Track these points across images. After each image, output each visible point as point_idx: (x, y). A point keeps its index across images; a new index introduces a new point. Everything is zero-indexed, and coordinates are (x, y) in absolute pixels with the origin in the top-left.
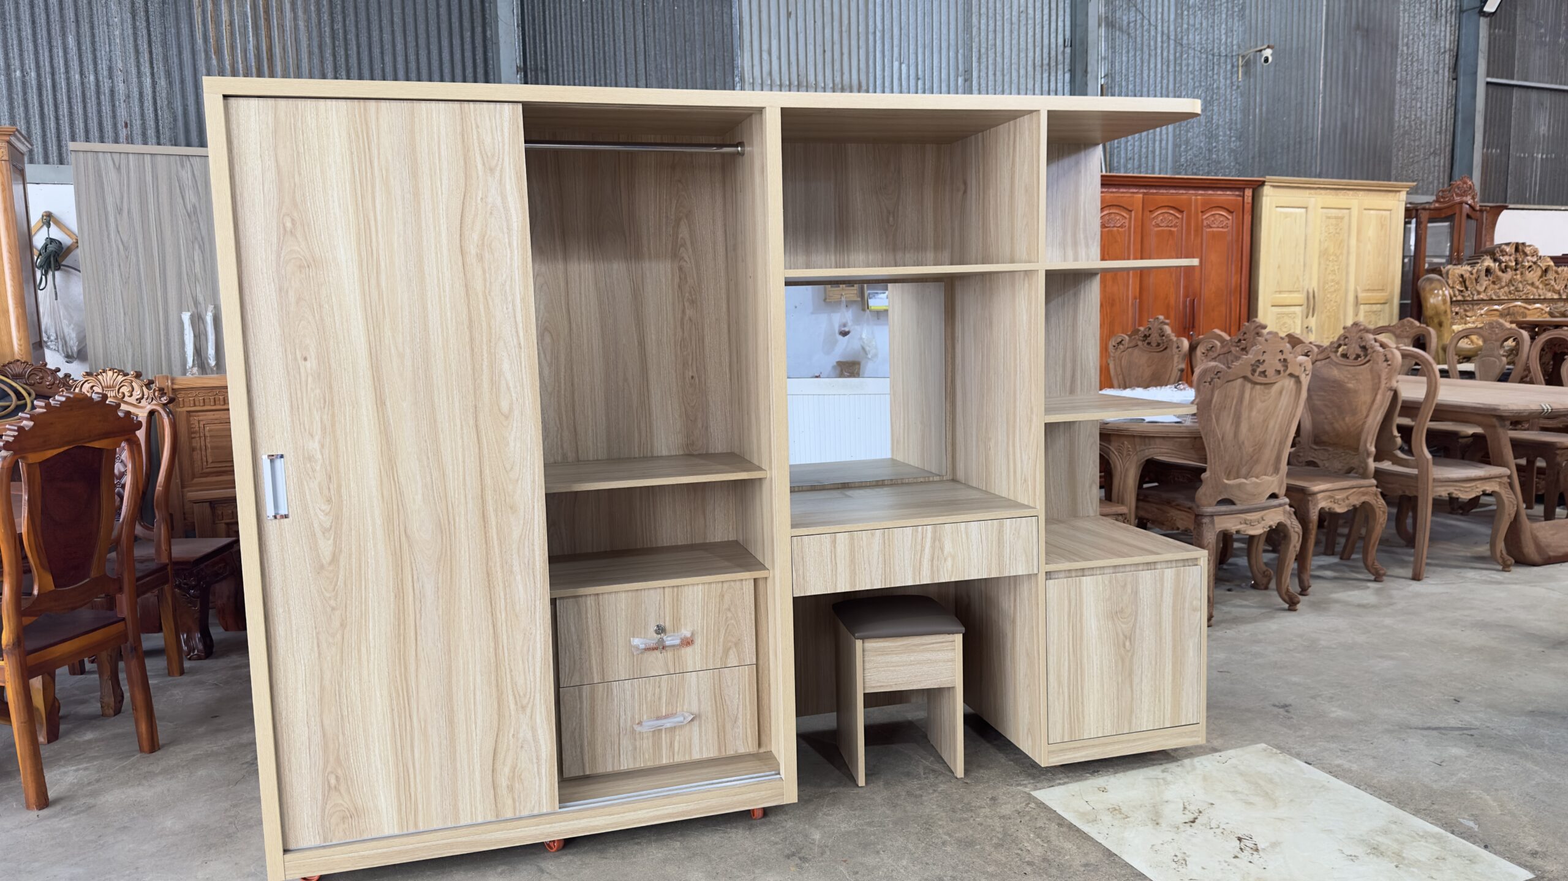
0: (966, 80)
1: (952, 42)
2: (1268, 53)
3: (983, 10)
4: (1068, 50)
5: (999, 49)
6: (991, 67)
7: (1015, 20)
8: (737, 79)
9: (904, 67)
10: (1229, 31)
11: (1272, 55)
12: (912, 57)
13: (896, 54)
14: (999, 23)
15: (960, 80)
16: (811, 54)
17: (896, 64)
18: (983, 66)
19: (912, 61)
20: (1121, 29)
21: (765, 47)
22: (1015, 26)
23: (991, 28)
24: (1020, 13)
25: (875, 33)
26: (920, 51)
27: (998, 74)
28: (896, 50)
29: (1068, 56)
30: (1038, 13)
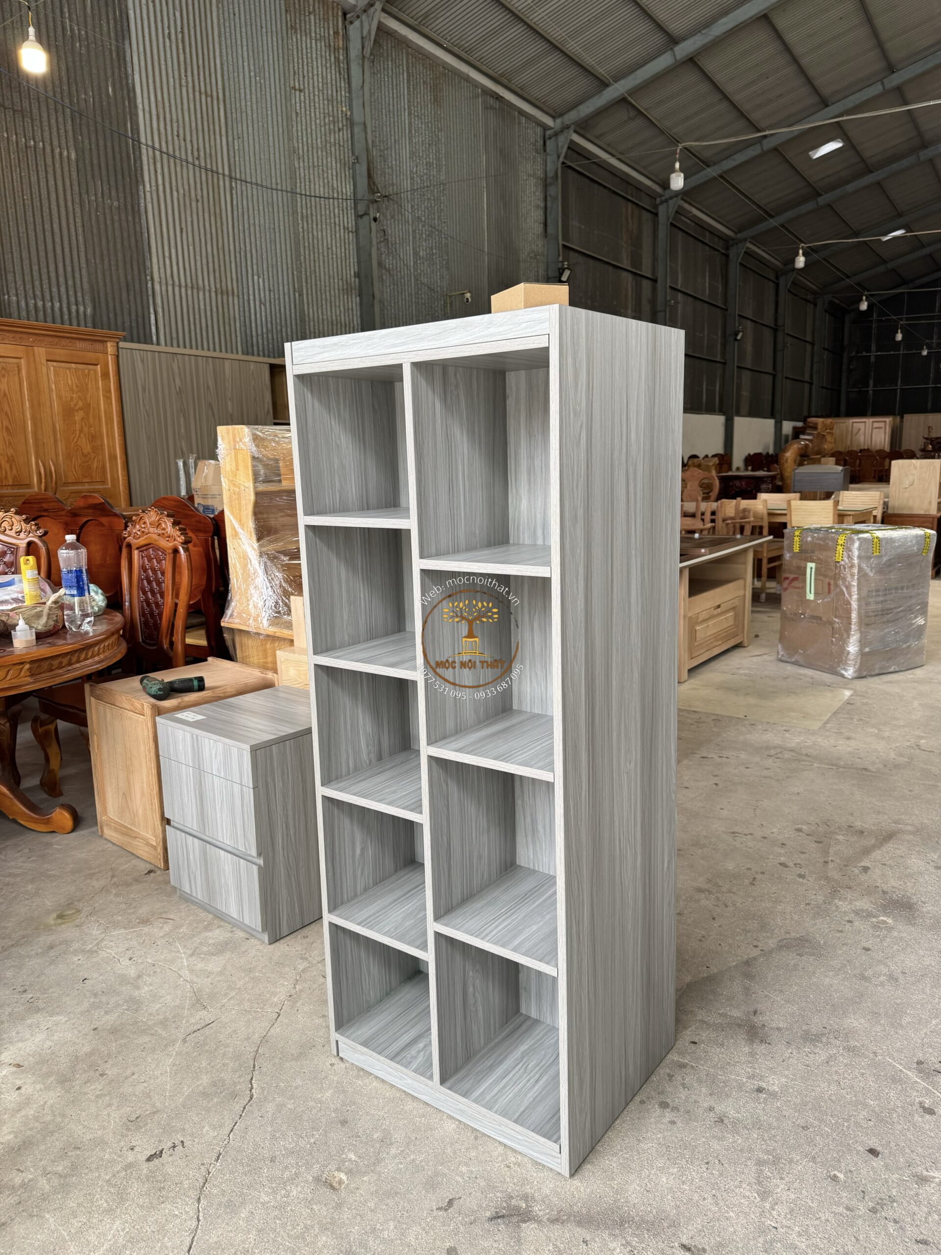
0: (299, 295)
1: (290, 266)
2: (468, 295)
3: (306, 244)
4: (357, 280)
5: (318, 274)
6: (314, 287)
7: (325, 254)
8: (148, 278)
9: (261, 280)
10: (442, 277)
11: (471, 297)
12: (266, 273)
13: (255, 271)
14: (316, 255)
15: (297, 295)
16: (199, 263)
17: (256, 277)
18: (309, 286)
19: (266, 277)
20: (385, 268)
21: (167, 254)
22: (326, 259)
23: (312, 258)
24: (328, 249)
25: (240, 253)
26: (270, 269)
27: (319, 293)
28: (255, 267)
29: (357, 284)
30: (339, 250)
